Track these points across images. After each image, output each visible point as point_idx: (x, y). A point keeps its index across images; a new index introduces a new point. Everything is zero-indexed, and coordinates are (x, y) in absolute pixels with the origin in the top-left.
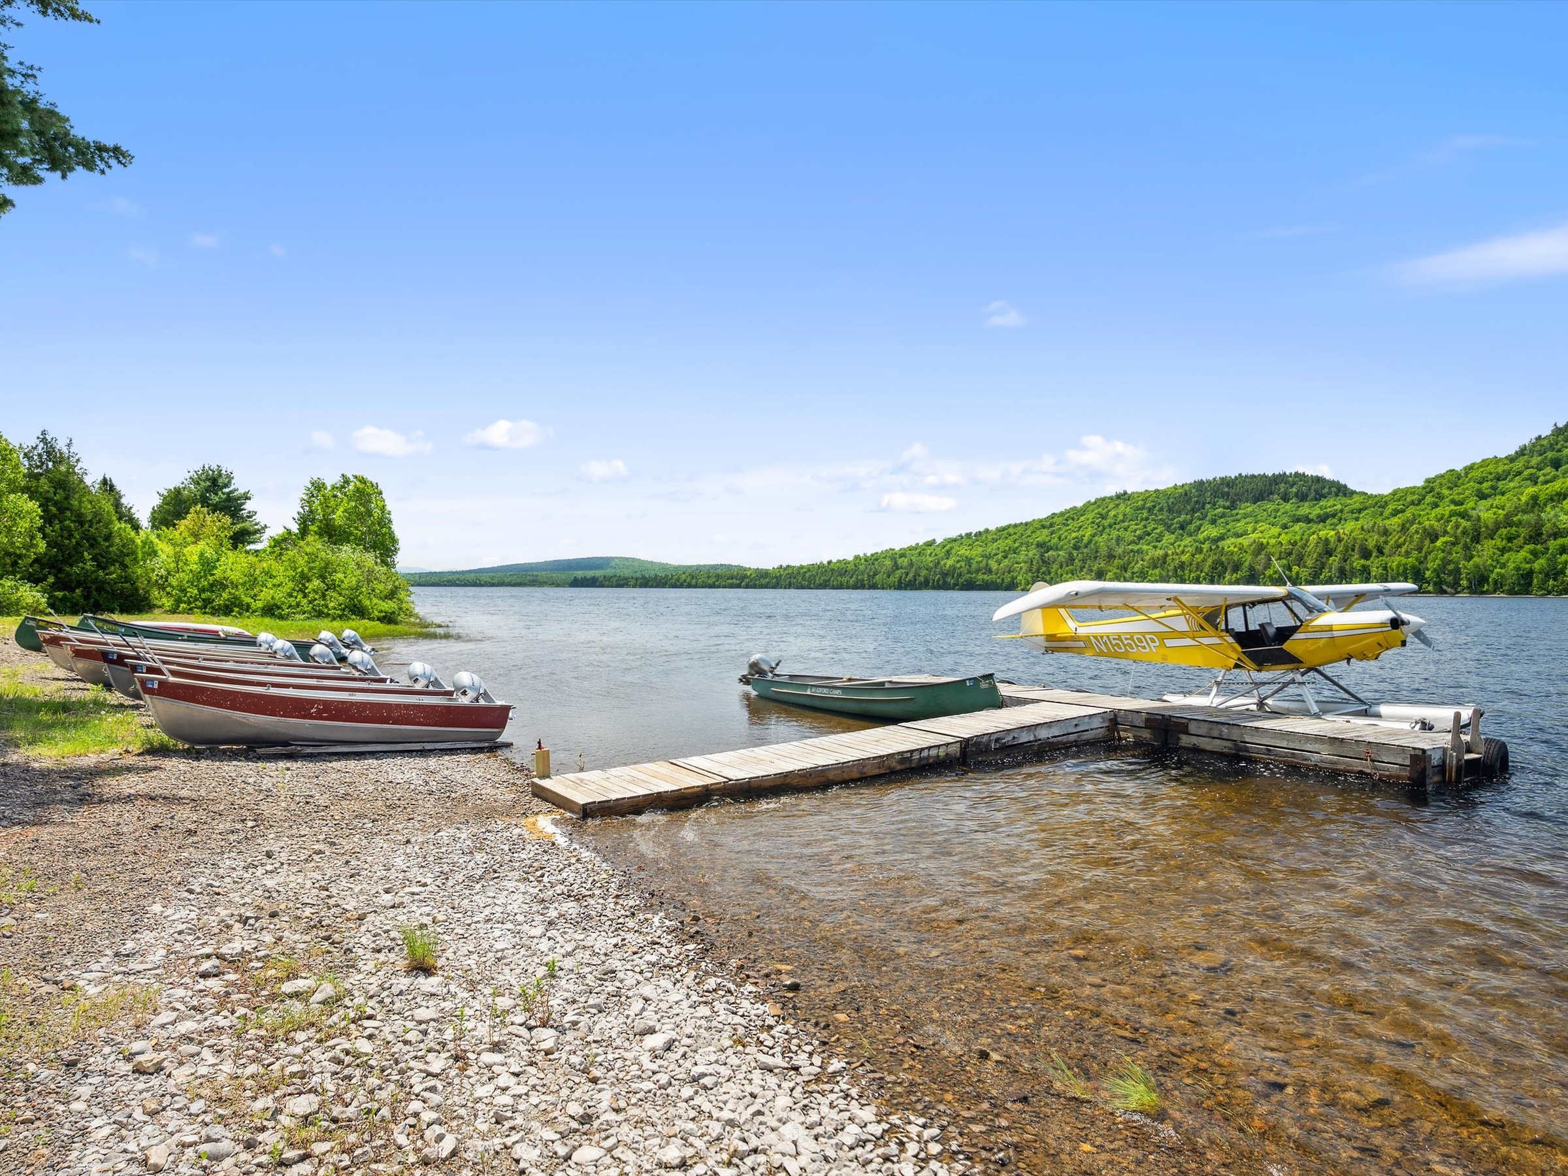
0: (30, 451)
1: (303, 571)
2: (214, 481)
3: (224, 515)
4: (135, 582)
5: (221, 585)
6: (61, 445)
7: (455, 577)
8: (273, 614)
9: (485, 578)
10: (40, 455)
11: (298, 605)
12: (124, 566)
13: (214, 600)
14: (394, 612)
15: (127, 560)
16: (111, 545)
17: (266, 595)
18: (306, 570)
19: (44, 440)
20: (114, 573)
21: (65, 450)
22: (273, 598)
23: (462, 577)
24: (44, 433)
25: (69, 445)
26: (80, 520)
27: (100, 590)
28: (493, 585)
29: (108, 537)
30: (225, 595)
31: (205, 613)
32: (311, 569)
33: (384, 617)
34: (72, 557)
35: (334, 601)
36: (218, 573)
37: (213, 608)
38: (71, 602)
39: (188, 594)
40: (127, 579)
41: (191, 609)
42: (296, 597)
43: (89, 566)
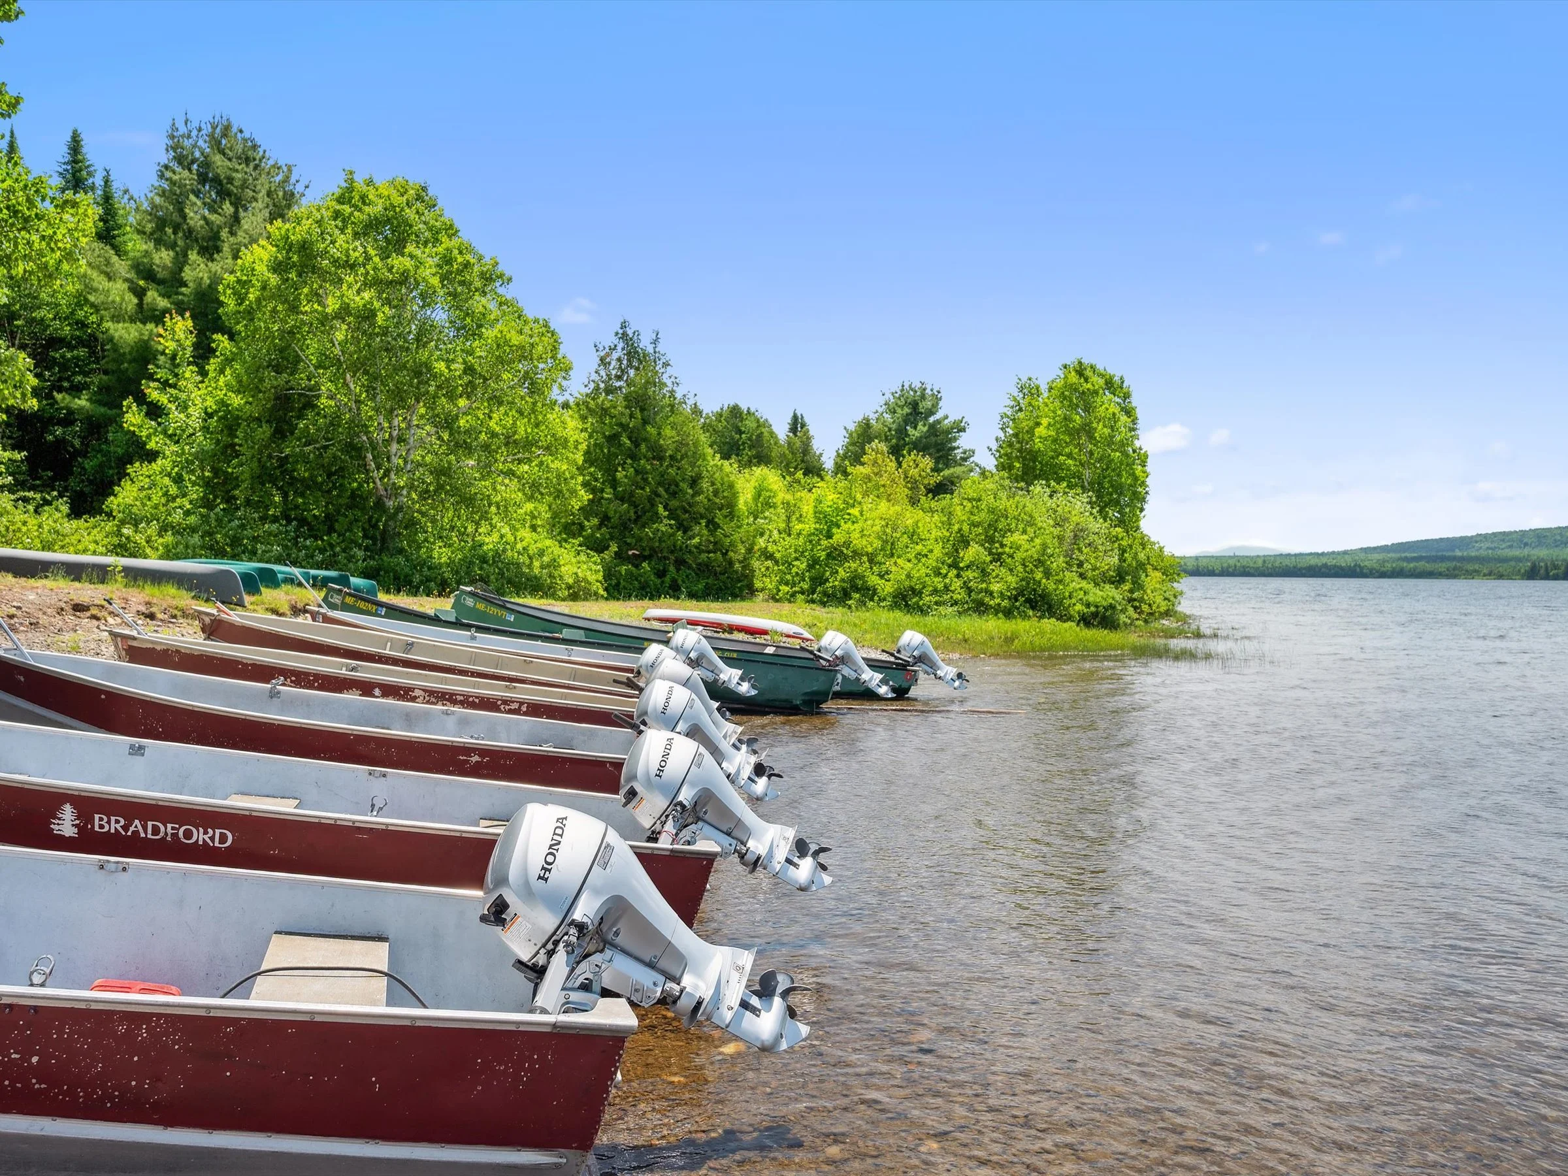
0: (608, 355)
1: (960, 530)
2: (915, 405)
3: (923, 456)
4: (727, 551)
5: (837, 555)
6: (645, 344)
7: (1319, 562)
8: (907, 605)
9: (1371, 562)
10: (619, 360)
11: (947, 588)
12: (713, 525)
13: (827, 580)
14: (1112, 607)
15: (719, 517)
16: (697, 493)
17: (901, 570)
18: (966, 528)
19: (624, 336)
20: (699, 536)
21: (650, 349)
22: (909, 576)
23: (1331, 562)
24: (624, 325)
25: (655, 342)
26: (658, 454)
27: (680, 563)
28: (1383, 575)
29: (694, 482)
30: (842, 573)
31: (813, 601)
32: (974, 525)
33: (1095, 615)
34: (644, 514)
35: (1003, 582)
36: (839, 537)
37: (825, 594)
38: (640, 582)
39: (794, 570)
40: (717, 546)
41: (793, 595)
42: (945, 576)
43: (664, 526)
